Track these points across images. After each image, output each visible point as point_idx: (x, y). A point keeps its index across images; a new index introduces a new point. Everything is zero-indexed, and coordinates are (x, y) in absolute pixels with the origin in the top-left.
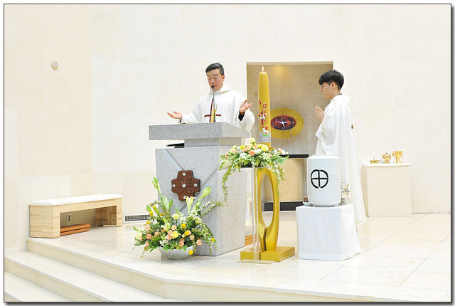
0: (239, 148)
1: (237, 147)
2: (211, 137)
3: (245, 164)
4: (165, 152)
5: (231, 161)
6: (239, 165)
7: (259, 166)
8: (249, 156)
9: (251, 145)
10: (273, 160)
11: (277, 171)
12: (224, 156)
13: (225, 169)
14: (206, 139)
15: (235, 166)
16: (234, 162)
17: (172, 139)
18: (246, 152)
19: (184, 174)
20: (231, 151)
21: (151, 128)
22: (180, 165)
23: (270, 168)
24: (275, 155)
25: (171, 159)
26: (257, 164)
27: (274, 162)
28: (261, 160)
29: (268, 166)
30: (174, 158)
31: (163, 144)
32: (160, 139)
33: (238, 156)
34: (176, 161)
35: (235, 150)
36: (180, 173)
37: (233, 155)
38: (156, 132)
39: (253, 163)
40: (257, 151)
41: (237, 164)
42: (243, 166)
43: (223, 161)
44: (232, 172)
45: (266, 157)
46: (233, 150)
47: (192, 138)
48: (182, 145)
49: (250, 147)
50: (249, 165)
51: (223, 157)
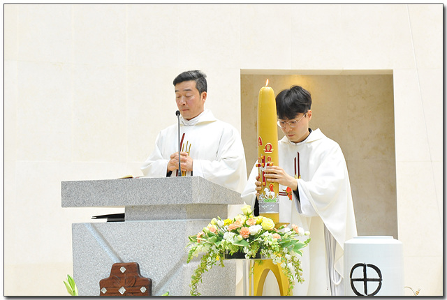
0: (221, 223)
1: (219, 222)
2: (172, 202)
3: (232, 252)
4: (90, 229)
5: (207, 247)
6: (221, 253)
7: (258, 256)
8: (240, 237)
9: (244, 218)
10: (282, 246)
11: (290, 265)
12: (195, 238)
13: (196, 260)
14: (163, 207)
15: (214, 256)
16: (213, 248)
17: (102, 205)
18: (235, 231)
19: (123, 270)
20: (207, 229)
21: (65, 185)
22: (115, 253)
23: (277, 259)
24: (286, 236)
25: (100, 242)
26: (254, 252)
27: (285, 250)
28: (262, 246)
29: (273, 256)
30: (105, 241)
31: (86, 214)
32: (81, 206)
33: (220, 237)
34: (108, 244)
35: (215, 227)
36: (115, 268)
37: (210, 235)
38: (74, 193)
39: (246, 250)
40: (254, 230)
41: (217, 252)
42: (229, 256)
43: (192, 247)
44: (209, 267)
45: (272, 239)
46: (211, 226)
47: (138, 203)
48: (120, 217)
49: (242, 222)
50: (240, 255)
51: (193, 239)
